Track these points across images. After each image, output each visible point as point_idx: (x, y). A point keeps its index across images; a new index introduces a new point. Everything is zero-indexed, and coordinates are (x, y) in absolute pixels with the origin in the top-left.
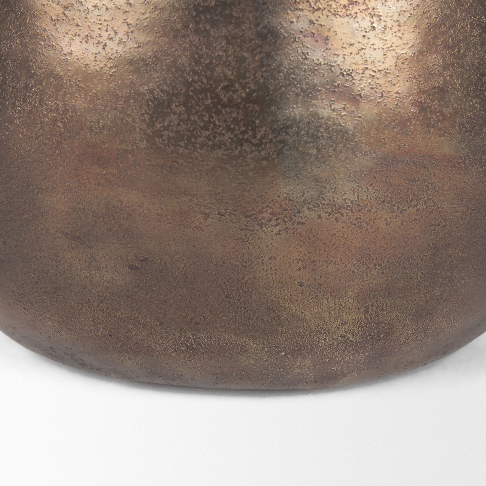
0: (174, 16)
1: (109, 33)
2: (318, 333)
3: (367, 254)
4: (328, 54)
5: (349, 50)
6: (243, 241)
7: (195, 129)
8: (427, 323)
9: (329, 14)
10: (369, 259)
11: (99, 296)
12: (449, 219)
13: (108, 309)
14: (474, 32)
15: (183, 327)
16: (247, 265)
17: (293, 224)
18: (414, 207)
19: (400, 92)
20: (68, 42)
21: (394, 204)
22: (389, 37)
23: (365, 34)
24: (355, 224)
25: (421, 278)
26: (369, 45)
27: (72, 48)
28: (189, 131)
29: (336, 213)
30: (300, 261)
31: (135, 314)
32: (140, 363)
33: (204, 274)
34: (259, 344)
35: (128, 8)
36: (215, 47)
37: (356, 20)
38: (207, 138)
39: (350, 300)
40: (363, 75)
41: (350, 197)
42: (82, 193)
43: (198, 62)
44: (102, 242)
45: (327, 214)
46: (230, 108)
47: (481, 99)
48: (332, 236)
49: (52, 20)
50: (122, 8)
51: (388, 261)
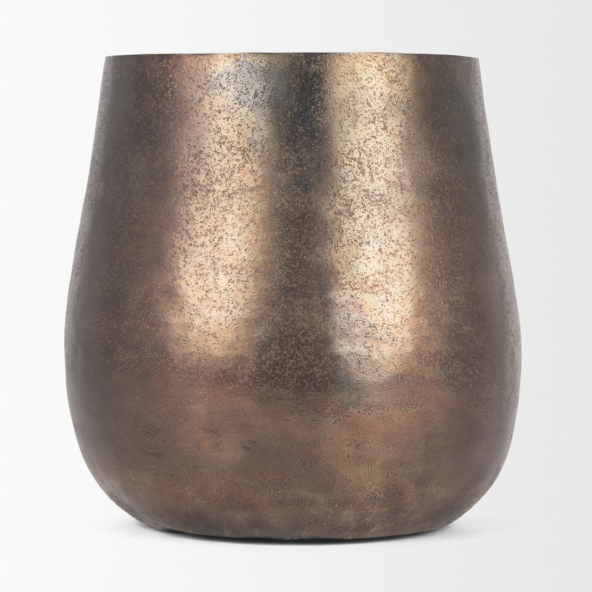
0: (273, 294)
1: (233, 304)
2: (358, 490)
3: (387, 437)
4: (362, 315)
5: (374, 312)
6: (314, 428)
7: (285, 359)
8: (424, 489)
9: (362, 292)
10: (388, 441)
11: (224, 469)
12: (435, 418)
13: (229, 477)
14: (446, 305)
15: (276, 486)
16: (316, 443)
17: (344, 417)
18: (414, 409)
19: (404, 338)
20: (209, 311)
21: (403, 406)
22: (396, 305)
23: (383, 303)
24: (380, 418)
25: (420, 456)
26: (385, 310)
27: (211, 315)
28: (282, 360)
29: (368, 410)
30: (348, 441)
31: (246, 480)
32: (246, 517)
33: (290, 450)
34: (322, 498)
35: (245, 290)
36: (297, 311)
37: (377, 295)
38: (292, 364)
39: (377, 468)
40: (383, 327)
41: (377, 400)
42: (216, 402)
43: (287, 320)
44: (227, 433)
45: (363, 411)
46: (306, 346)
47: (451, 345)
48: (366, 424)
49: (199, 299)
50: (242, 290)
51: (400, 443)
